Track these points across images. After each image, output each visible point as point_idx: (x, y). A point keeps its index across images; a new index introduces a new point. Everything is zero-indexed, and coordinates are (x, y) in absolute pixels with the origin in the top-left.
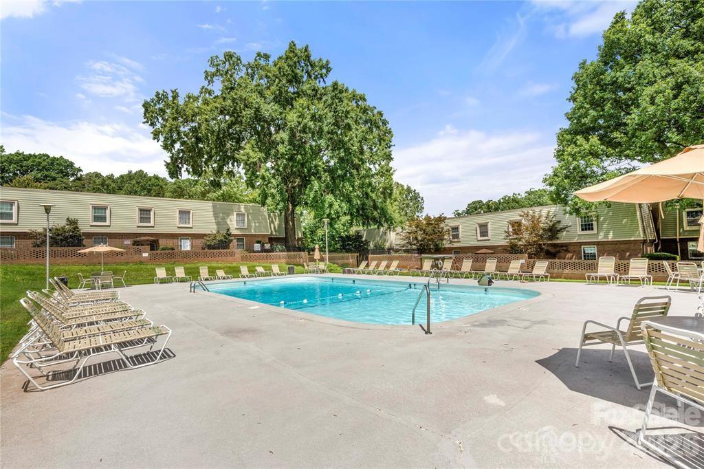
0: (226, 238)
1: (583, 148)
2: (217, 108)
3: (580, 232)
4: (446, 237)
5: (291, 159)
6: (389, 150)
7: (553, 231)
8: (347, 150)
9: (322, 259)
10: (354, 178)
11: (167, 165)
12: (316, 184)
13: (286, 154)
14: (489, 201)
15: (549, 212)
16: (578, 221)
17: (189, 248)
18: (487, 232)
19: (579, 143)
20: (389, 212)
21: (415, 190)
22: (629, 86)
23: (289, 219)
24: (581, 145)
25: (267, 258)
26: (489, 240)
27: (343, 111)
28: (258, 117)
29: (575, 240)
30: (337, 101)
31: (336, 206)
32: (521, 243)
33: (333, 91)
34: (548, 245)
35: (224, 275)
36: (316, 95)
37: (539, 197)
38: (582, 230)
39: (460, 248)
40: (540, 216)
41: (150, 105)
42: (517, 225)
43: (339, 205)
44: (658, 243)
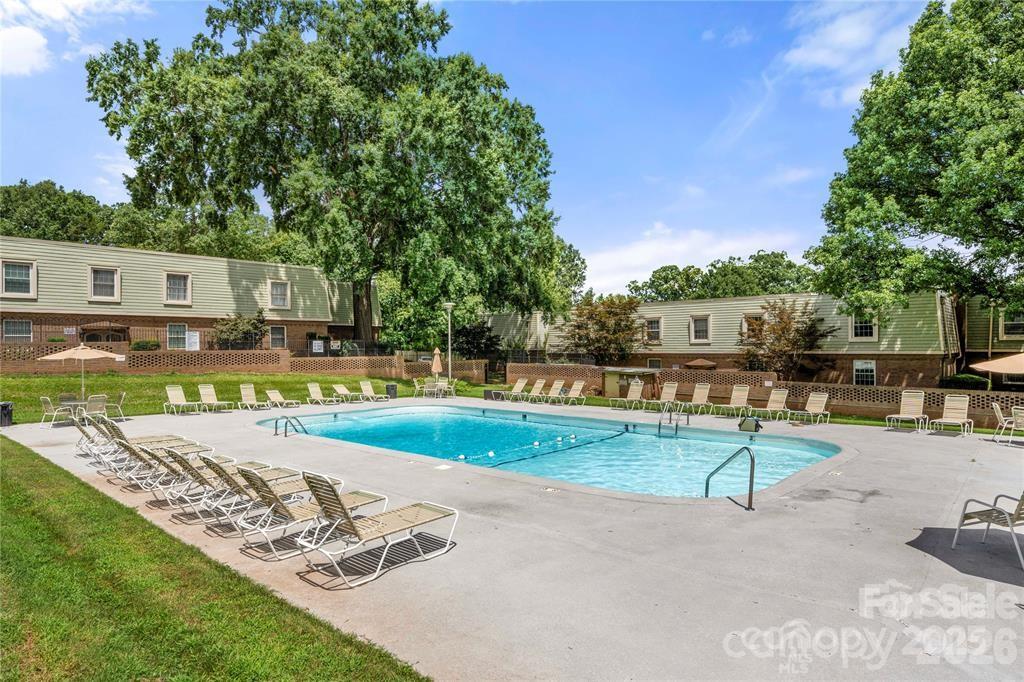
0: (256, 328)
1: (873, 214)
2: (243, 86)
3: (852, 338)
4: (639, 336)
5: (386, 192)
6: (543, 180)
7: (812, 334)
8: (483, 183)
9: (444, 374)
10: (491, 230)
11: (130, 182)
12: (427, 239)
13: (378, 184)
14: (690, 268)
15: (807, 304)
16: (851, 320)
17: (197, 348)
18: (706, 331)
19: (868, 205)
20: (543, 289)
21: (571, 246)
22: (947, 125)
23: (361, 294)
24: (871, 209)
25: (335, 366)
26: (709, 344)
27: (478, 112)
28: (324, 111)
29: (844, 351)
30: (469, 92)
31: (458, 278)
32: (762, 352)
33: (462, 74)
34: (805, 357)
35: (281, 399)
36: (427, 78)
37: (772, 267)
38: (856, 335)
39: (659, 355)
40: (794, 311)
41: (101, 66)
42: (755, 322)
43: (462, 276)
44: (962, 358)
